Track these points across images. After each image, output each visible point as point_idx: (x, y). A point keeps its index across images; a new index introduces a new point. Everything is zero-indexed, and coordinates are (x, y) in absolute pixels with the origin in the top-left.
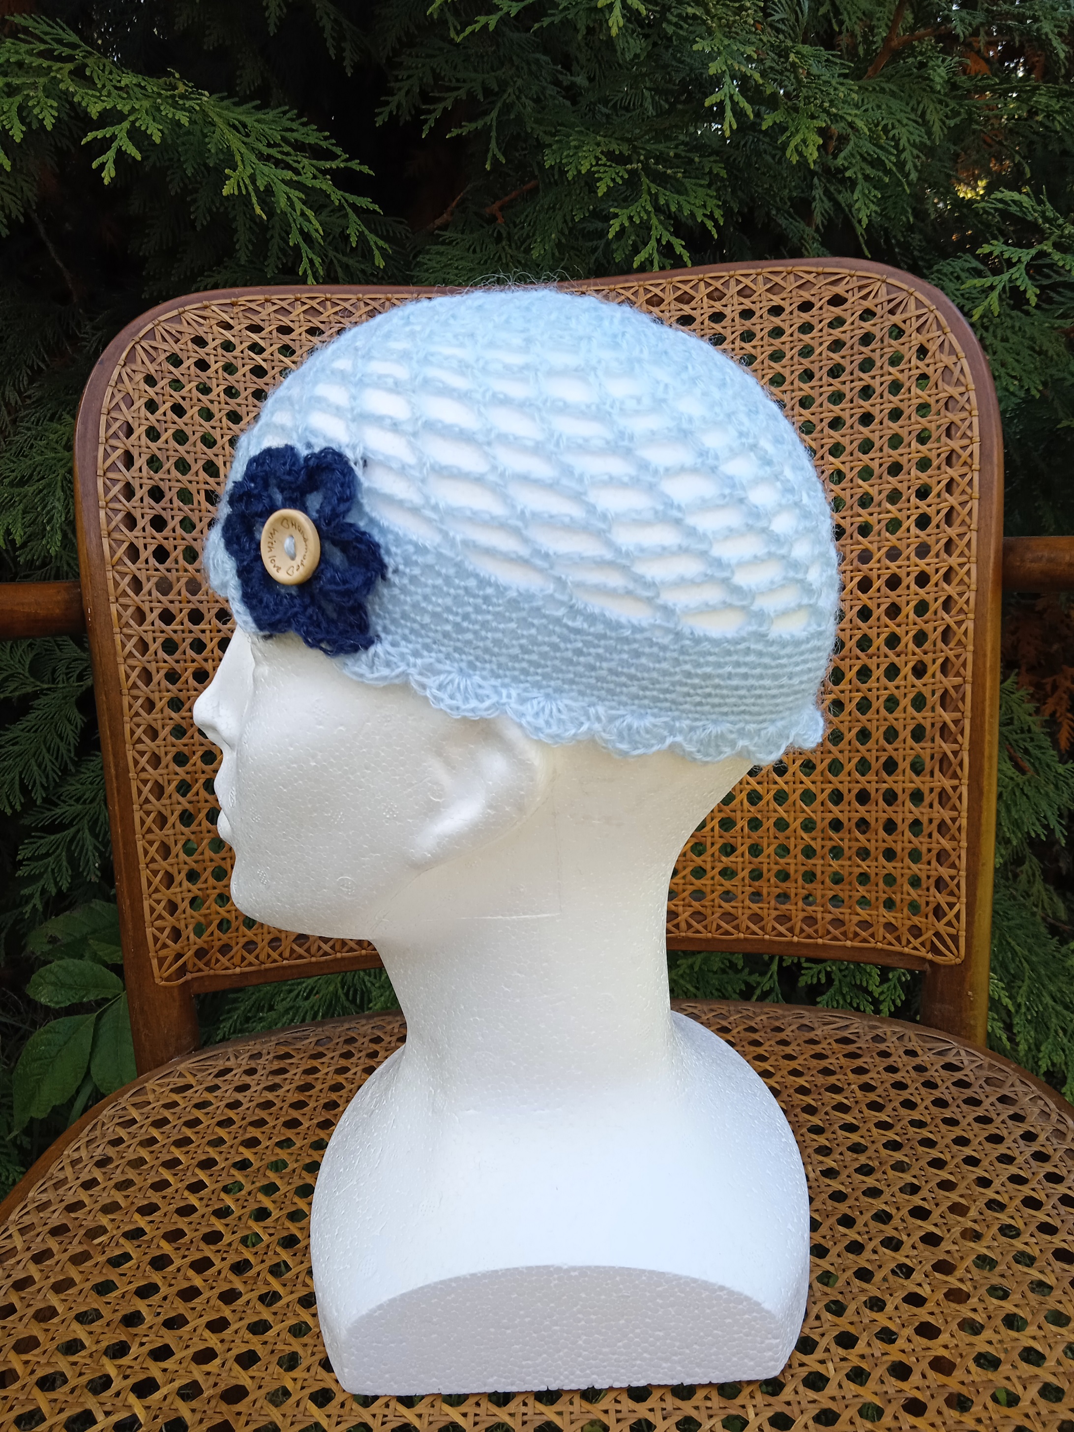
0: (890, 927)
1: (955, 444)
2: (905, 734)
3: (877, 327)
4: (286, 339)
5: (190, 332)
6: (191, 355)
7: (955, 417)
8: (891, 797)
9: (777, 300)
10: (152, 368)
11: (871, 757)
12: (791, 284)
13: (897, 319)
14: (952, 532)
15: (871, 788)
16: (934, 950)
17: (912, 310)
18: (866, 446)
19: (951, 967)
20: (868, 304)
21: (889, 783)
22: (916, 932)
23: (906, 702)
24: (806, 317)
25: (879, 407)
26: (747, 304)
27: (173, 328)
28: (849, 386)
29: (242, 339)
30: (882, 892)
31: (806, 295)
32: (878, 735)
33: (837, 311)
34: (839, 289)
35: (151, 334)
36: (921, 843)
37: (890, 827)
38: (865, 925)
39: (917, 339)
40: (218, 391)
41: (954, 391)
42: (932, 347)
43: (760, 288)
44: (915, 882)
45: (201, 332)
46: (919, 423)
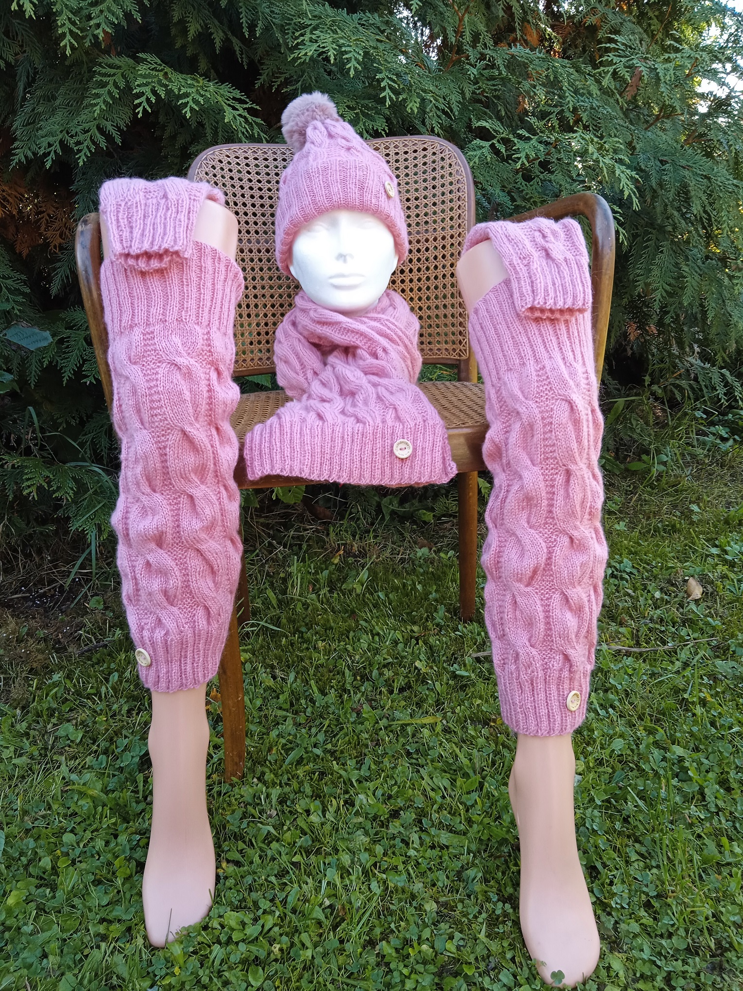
0: (446, 349)
1: (460, 194)
2: (449, 286)
3: (437, 158)
4: (247, 161)
5: (217, 158)
6: (218, 166)
7: (460, 185)
8: (445, 306)
9: (406, 149)
10: (207, 170)
11: (439, 294)
12: (411, 144)
13: (442, 155)
14: (460, 221)
15: (439, 304)
16: (460, 356)
17: (447, 153)
18: (434, 196)
19: (464, 360)
20: (434, 150)
21: (445, 302)
22: (454, 350)
23: (448, 275)
24: (415, 154)
25: (438, 183)
26: (397, 151)
27: (212, 157)
28: (429, 177)
29: (234, 161)
30: (444, 338)
31: (415, 148)
32: (441, 286)
33: (425, 153)
34: (425, 146)
35: (206, 159)
36: (454, 320)
37: (445, 316)
38: (439, 350)
39: (448, 161)
40: (227, 177)
41: (460, 177)
42: (453, 164)
43: (401, 145)
44: (453, 334)
45: (221, 158)
46: (450, 188)
